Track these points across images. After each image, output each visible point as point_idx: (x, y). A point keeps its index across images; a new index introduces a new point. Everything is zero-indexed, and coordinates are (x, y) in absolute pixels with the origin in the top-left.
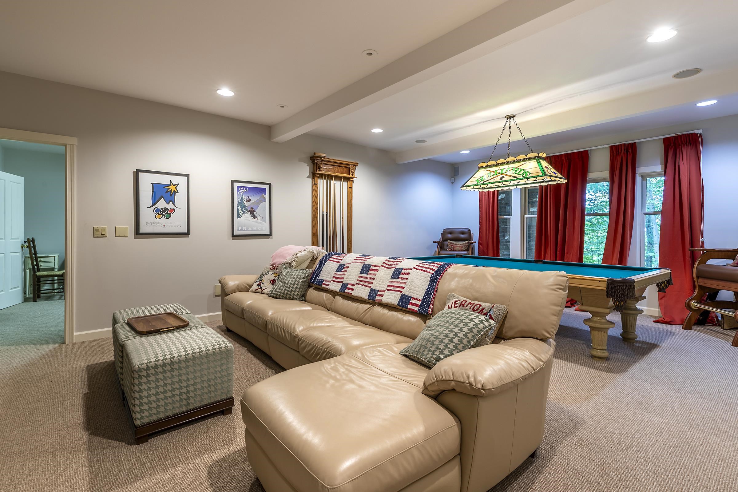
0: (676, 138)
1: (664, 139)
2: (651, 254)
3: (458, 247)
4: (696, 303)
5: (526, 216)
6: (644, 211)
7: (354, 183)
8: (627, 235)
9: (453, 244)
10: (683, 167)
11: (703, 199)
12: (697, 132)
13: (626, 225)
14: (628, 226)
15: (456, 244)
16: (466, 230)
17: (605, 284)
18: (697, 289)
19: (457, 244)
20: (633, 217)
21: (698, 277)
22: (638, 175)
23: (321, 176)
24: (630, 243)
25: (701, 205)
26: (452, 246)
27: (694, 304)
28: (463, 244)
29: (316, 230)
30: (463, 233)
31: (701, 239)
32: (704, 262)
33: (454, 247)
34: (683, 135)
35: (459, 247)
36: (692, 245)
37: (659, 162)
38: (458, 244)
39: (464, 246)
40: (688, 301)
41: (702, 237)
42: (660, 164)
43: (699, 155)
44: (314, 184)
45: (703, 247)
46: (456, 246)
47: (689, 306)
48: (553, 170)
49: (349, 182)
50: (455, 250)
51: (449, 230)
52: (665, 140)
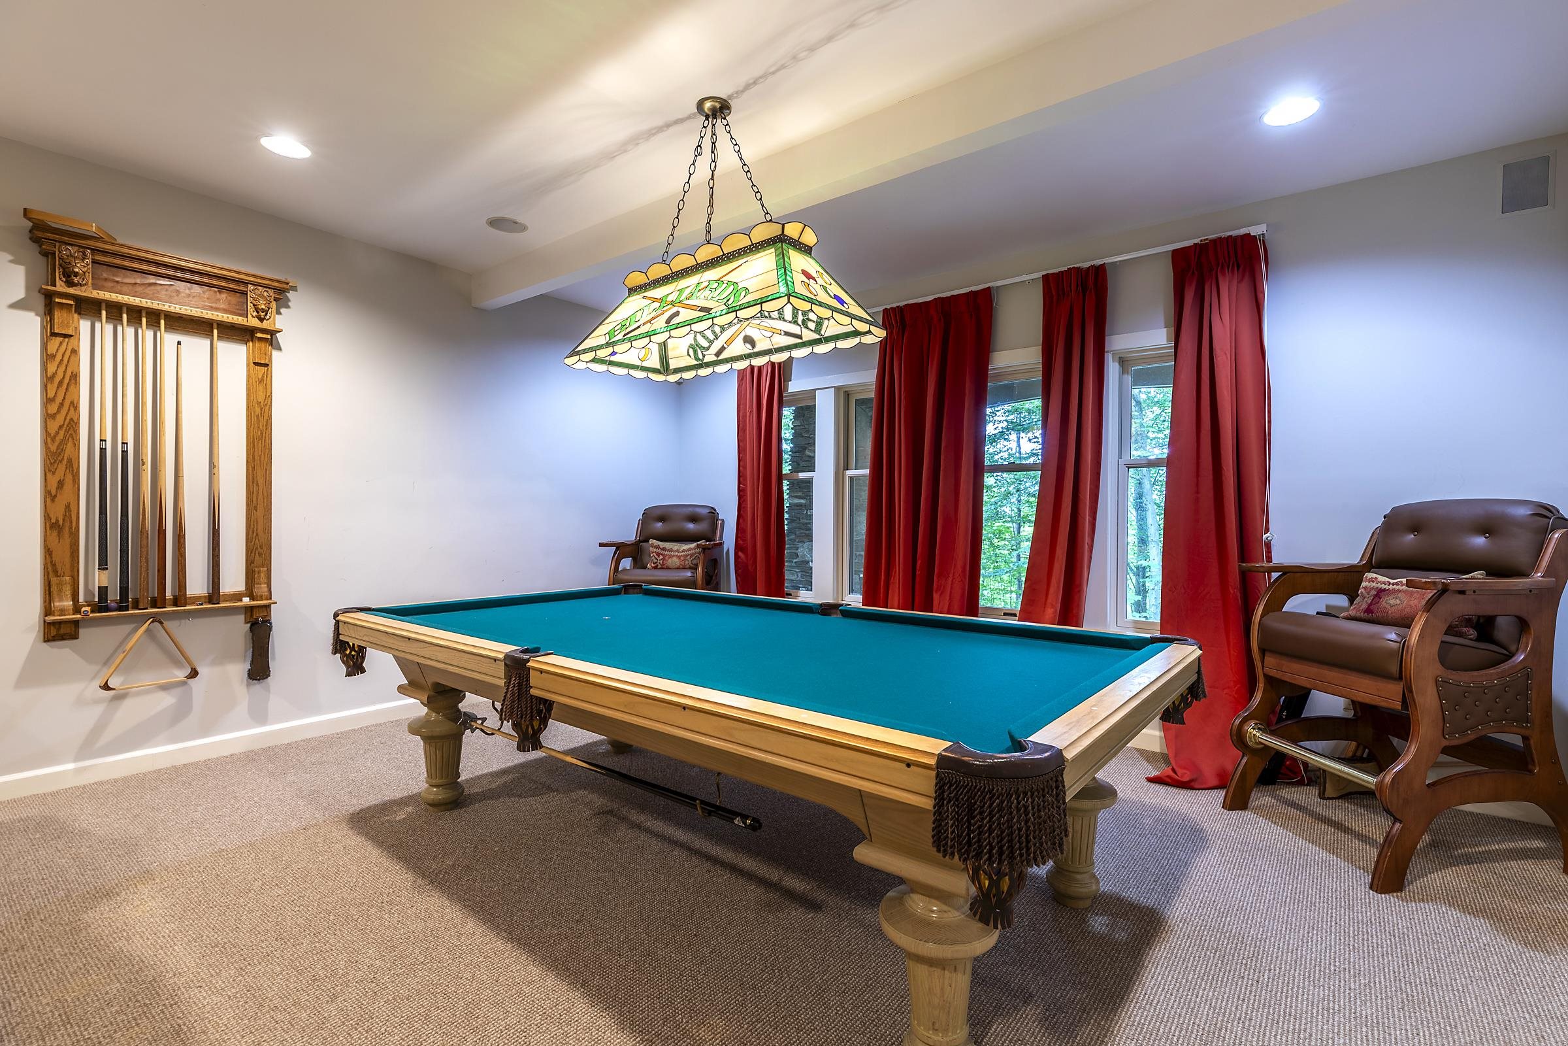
0: (1201, 249)
1: (1175, 253)
2: (1144, 563)
3: (675, 559)
4: (1260, 729)
5: (848, 472)
6: (1125, 459)
7: (279, 349)
8: (1084, 524)
9: (664, 549)
10: (1222, 331)
11: (1270, 422)
12: (1254, 231)
13: (1081, 496)
14: (1086, 498)
15: (671, 550)
16: (705, 511)
17: (926, 783)
18: (1261, 685)
19: (675, 549)
20: (1098, 474)
21: (1263, 651)
22: (1110, 355)
23: (89, 308)
24: (1092, 546)
25: (1264, 438)
26: (658, 554)
27: (1254, 733)
28: (689, 550)
29: (68, 507)
30: (694, 519)
31: (1265, 536)
32: (1276, 605)
33: (664, 559)
34: (1220, 238)
35: (679, 557)
36: (1245, 553)
37: (1160, 318)
38: (678, 551)
39: (692, 555)
40: (1238, 722)
41: (1267, 530)
42: (1163, 324)
43: (1260, 296)
44: (54, 334)
45: (1269, 559)
46: (671, 556)
47: (1239, 739)
48: (835, 289)
49: (251, 344)
50: (668, 568)
51: (659, 512)
52: (1177, 255)
